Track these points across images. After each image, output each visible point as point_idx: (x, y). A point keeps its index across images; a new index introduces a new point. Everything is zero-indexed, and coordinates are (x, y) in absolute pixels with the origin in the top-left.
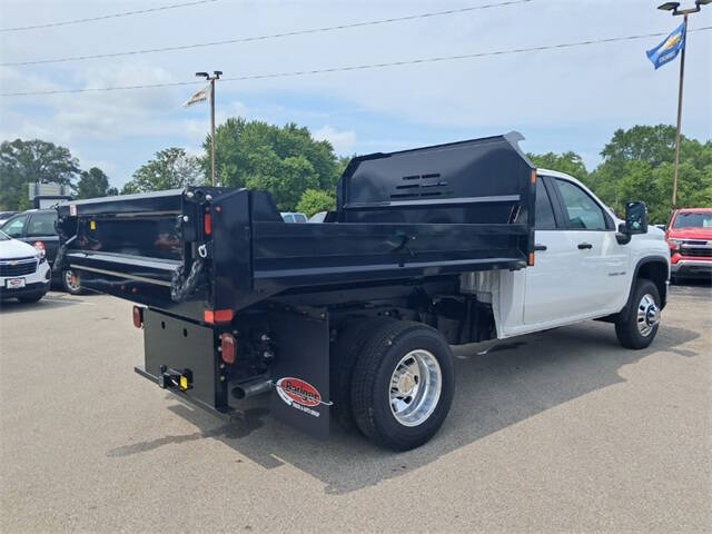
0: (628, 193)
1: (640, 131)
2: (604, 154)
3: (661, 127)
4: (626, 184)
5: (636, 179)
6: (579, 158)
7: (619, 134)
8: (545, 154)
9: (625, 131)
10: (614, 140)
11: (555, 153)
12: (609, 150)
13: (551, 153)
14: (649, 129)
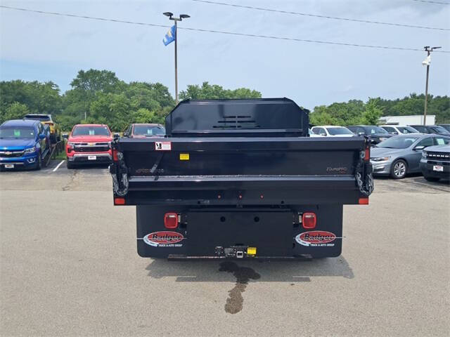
0: (97, 111)
1: (93, 73)
2: (72, 85)
3: (105, 72)
4: (97, 106)
5: (102, 102)
6: (57, 86)
7: (81, 73)
8: (32, 81)
9: (85, 72)
10: (78, 77)
11: (39, 81)
12: (75, 82)
13: (37, 81)
14: (99, 72)
